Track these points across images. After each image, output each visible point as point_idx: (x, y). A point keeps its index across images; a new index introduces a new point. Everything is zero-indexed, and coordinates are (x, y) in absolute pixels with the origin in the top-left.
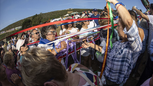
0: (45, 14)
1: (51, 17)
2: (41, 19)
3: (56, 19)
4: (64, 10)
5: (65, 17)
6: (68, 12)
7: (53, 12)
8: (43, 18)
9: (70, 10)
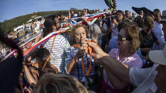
0: (9, 21)
1: (14, 24)
2: (5, 29)
3: (19, 27)
4: (28, 15)
5: (28, 23)
6: (33, 17)
7: (16, 18)
8: (7, 26)
9: (34, 14)
